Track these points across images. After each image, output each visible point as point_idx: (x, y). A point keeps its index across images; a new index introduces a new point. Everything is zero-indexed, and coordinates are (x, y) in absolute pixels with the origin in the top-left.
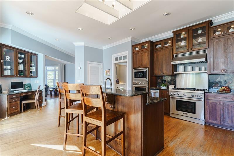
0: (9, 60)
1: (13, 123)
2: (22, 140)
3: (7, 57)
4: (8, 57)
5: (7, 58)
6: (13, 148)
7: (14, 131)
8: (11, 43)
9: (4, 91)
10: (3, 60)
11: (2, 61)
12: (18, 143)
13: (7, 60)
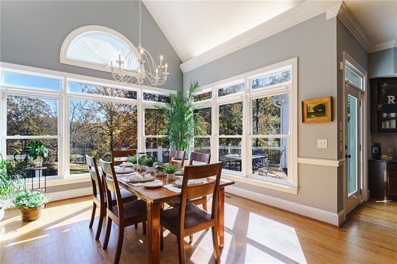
0: (393, 102)
1: (392, 214)
2: (391, 248)
3: (389, 97)
4: (392, 96)
5: (389, 99)
6: (370, 250)
7: (386, 227)
8: (394, 73)
9: (383, 156)
10: (381, 103)
11: (380, 106)
12: (382, 249)
13: (389, 103)
